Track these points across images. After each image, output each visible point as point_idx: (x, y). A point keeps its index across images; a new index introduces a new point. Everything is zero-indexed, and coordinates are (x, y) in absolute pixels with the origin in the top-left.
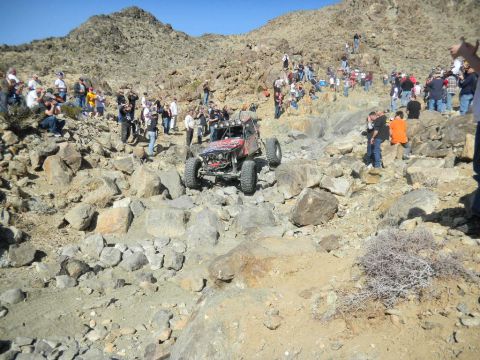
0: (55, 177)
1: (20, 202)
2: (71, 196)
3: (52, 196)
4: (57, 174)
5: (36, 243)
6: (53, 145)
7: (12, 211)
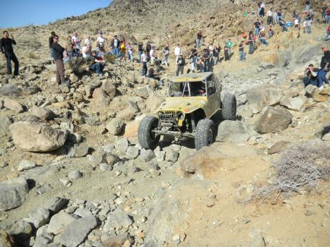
0: (100, 102)
1: (80, 118)
2: (109, 114)
3: (98, 114)
4: (101, 100)
5: (89, 143)
6: (98, 82)
7: (75, 124)
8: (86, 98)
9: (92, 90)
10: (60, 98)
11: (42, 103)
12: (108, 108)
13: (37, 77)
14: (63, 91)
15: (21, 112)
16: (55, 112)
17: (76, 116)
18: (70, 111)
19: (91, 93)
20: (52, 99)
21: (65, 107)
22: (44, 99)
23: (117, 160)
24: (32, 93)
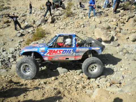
8: (125, 22)
9: (129, 18)
10: (114, 20)
11: (107, 21)
12: (133, 28)
13: (109, 9)
14: (116, 17)
15: (99, 23)
16: (111, 26)
17: (118, 29)
18: (117, 27)
19: (128, 20)
20: (111, 20)
21: (115, 25)
22: (108, 20)
23: (128, 52)
24: (105, 16)
